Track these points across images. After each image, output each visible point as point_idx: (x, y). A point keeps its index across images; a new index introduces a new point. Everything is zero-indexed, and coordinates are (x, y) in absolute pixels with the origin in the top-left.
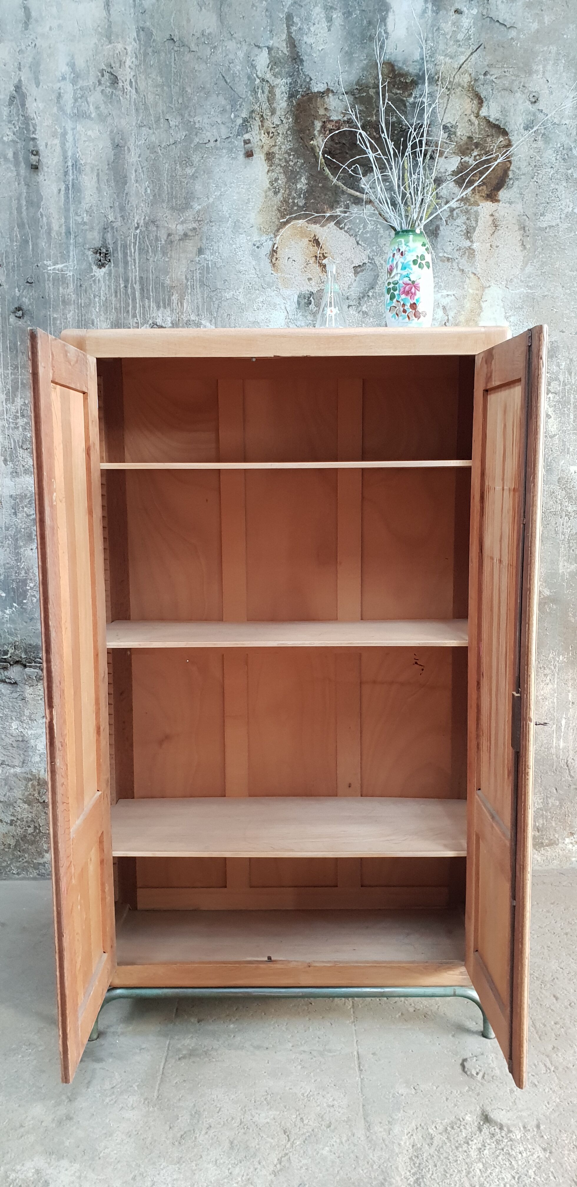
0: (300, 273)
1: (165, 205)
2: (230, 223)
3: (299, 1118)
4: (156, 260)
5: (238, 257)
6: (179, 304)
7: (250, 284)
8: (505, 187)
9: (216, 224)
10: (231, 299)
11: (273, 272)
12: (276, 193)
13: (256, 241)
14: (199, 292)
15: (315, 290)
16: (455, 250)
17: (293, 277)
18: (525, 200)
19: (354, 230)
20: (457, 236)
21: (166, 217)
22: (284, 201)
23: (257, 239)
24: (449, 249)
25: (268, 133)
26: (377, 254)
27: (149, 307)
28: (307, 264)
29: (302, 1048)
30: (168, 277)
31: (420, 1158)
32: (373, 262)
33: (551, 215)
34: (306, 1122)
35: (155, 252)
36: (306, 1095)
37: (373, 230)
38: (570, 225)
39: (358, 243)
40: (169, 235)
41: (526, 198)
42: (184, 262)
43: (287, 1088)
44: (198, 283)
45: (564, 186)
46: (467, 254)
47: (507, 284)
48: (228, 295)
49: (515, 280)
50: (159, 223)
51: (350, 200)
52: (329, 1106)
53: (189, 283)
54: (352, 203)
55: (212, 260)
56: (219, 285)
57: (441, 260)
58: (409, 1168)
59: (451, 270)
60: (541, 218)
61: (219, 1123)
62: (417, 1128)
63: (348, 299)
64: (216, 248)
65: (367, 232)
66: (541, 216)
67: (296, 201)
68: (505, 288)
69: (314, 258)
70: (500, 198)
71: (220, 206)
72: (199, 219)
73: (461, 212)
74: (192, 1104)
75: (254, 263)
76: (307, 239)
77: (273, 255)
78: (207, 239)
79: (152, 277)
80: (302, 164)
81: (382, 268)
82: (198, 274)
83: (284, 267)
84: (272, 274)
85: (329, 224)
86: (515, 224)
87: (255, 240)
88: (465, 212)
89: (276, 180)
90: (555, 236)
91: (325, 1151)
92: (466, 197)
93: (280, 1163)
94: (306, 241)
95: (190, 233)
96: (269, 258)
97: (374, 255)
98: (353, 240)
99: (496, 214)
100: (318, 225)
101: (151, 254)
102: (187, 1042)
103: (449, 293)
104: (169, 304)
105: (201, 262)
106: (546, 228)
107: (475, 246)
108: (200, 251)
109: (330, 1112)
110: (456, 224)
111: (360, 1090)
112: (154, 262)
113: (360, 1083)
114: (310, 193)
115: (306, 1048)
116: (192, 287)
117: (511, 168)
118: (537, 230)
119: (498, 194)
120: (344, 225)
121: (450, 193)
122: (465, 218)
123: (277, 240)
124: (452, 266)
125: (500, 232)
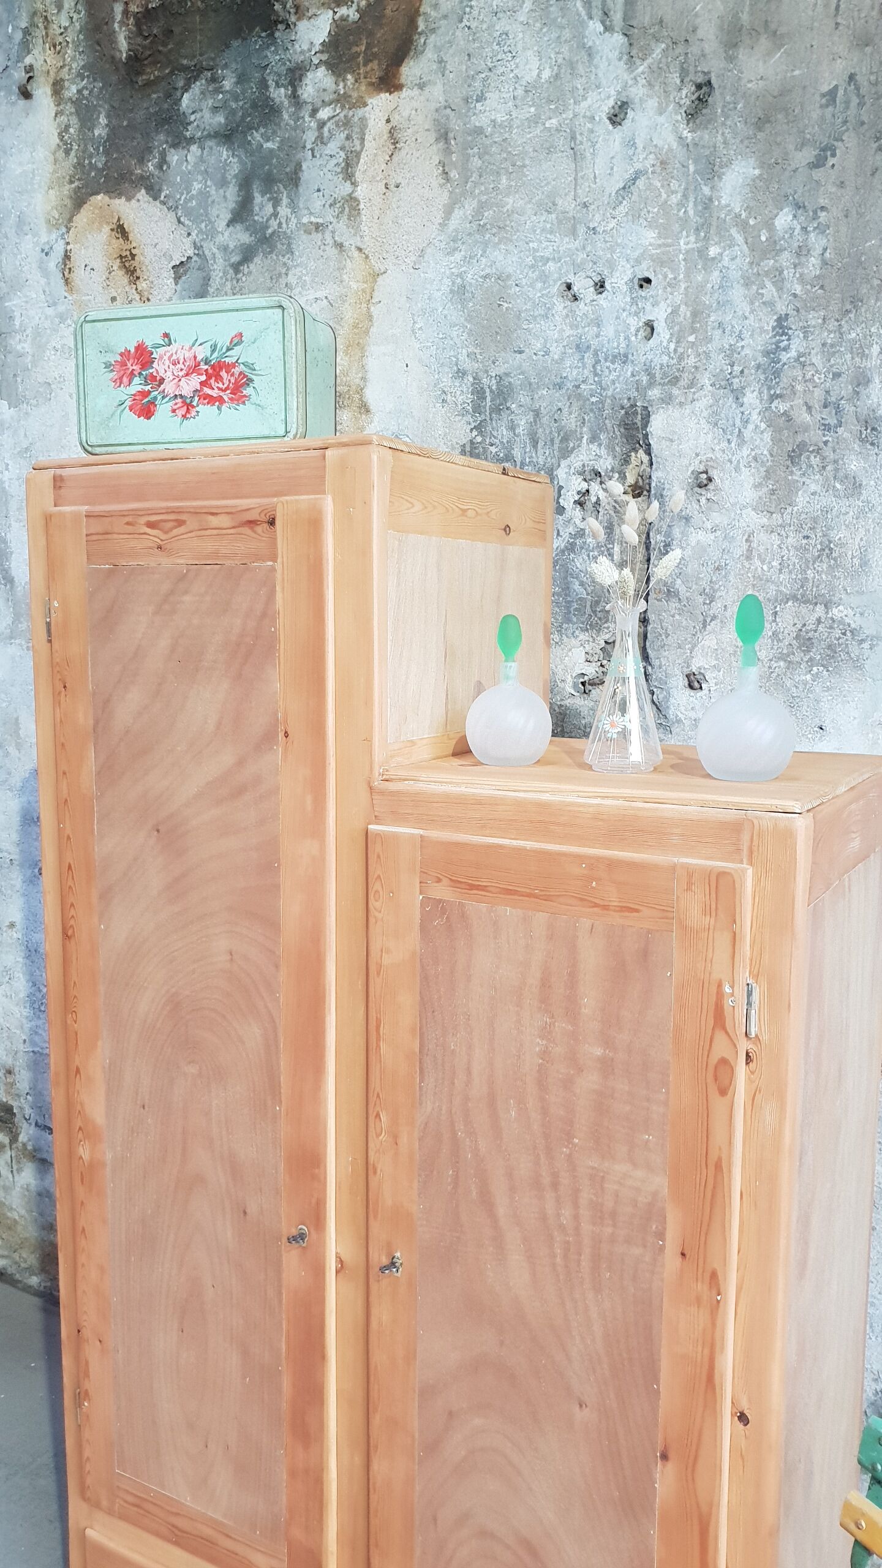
0: (100, 289)
2: (13, 219)
5: (23, 275)
8: (412, 53)
10: (17, 348)
11: (66, 294)
12: (67, 152)
13: (44, 243)
16: (327, 206)
17: (93, 297)
18: (447, 73)
19: (174, 197)
20: (330, 177)
22: (78, 164)
23: (45, 241)
24: (317, 206)
25: (55, 46)
26: (207, 238)
28: (110, 273)
32: (201, 253)
33: (496, 96)
37: (200, 192)
38: (533, 109)
39: (179, 221)
41: (449, 68)
46: (347, 209)
47: (415, 262)
48: (13, 343)
49: (430, 250)
51: (167, 142)
54: (170, 147)
57: (306, 232)
59: (321, 247)
60: (479, 105)
65: (191, 198)
66: (477, 101)
67: (93, 161)
68: (412, 271)
69: (118, 260)
70: (402, 80)
73: (337, 125)
75: (43, 281)
76: (110, 227)
77: (66, 265)
80: (101, 89)
81: (215, 262)
83: (79, 283)
84: (65, 297)
85: (137, 194)
86: (428, 130)
87: (43, 241)
88: (343, 125)
89: (67, 127)
92: (345, 93)
94: (106, 229)
96: (61, 271)
97: (203, 240)
98: (171, 216)
99: (396, 117)
100: (123, 199)
103: (318, 294)
106: (487, 127)
107: (361, 192)
110: (328, 152)
114: (112, 143)
117: (422, 10)
118: (470, 135)
119: (398, 70)
120: (160, 191)
121: (318, 91)
122: (343, 136)
123: (70, 237)
124: (324, 239)
125: (403, 152)
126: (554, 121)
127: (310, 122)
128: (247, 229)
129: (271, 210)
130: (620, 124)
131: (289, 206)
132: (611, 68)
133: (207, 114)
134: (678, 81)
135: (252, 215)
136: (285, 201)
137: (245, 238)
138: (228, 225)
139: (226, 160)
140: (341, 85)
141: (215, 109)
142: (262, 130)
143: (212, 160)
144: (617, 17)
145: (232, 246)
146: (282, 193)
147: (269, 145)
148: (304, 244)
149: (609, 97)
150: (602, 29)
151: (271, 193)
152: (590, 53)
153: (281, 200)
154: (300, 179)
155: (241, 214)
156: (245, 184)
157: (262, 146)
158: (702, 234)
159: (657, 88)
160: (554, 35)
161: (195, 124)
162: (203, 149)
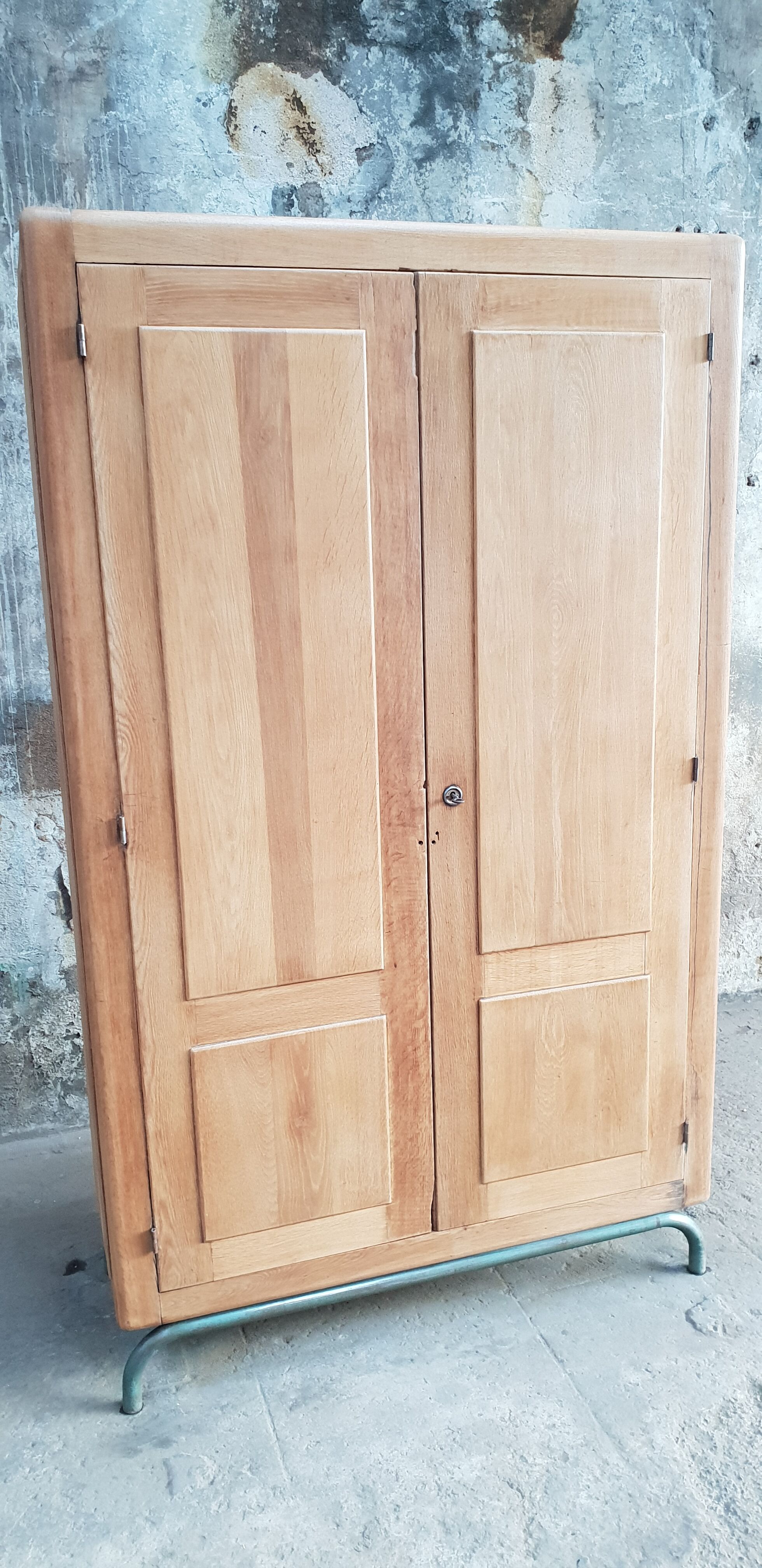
0: (274, 153)
1: (40, 13)
2: (155, 59)
3: (517, 1457)
4: (31, 114)
5: (172, 119)
6: (78, 196)
7: (195, 167)
8: (571, 36)
9: (131, 57)
10: (165, 190)
11: (230, 149)
12: (229, 11)
13: (200, 93)
14: (109, 176)
15: (298, 184)
16: (503, 132)
17: (263, 159)
18: (598, 59)
19: (355, 88)
20: (505, 110)
21: (45, 36)
22: (243, 27)
23: (202, 91)
24: (494, 130)
26: (390, 132)
27: (25, 198)
28: (285, 140)
29: (461, 1348)
30: (54, 145)
31: (713, 1472)
32: (384, 142)
33: (633, 87)
34: (531, 1460)
35: (28, 98)
36: (507, 1418)
37: (382, 90)
38: (657, 104)
39: (361, 111)
40: (52, 69)
41: (599, 56)
42: (81, 120)
43: (476, 1415)
44: (108, 161)
45: (651, 43)
46: (520, 139)
47: (575, 191)
48: (160, 184)
49: (586, 185)
50: (30, 46)
51: (346, 36)
52: (548, 1427)
53: (92, 159)
54: (350, 41)
55: (128, 122)
56: (143, 165)
57: (483, 148)
58: (707, 1493)
59: (498, 163)
60: (620, 89)
61: (407, 1498)
62: (683, 1429)
63: (349, 201)
64: (134, 100)
65: (374, 93)
66: (619, 86)
67: (262, 29)
68: (573, 197)
69: (295, 130)
70: (564, 53)
71: (137, 26)
72: (102, 45)
73: (510, 71)
74: (351, 1478)
75: (199, 131)
76: (283, 97)
77: (230, 121)
78: (118, 83)
79: (28, 145)
81: (399, 154)
82: (106, 145)
83: (247, 142)
84: (229, 152)
85: (315, 74)
86: (584, 96)
87: (199, 91)
88: (516, 72)
90: (639, 119)
91: (583, 1499)
92: (517, 47)
93: (531, 1536)
94: (281, 99)
95: (88, 70)
96: (223, 125)
97: (386, 132)
98: (352, 103)
99: (557, 78)
100: (298, 75)
101: (21, 102)
102: (287, 1378)
103: (496, 200)
104: (60, 195)
105: (110, 123)
106: (626, 107)
107: (531, 127)
108: (108, 104)
109: (555, 1436)
110: (503, 90)
111: (576, 1391)
112: (28, 116)
113: (571, 1383)
114: (284, 18)
115: (465, 1346)
116: (99, 166)
117: (579, 6)
118: (614, 109)
119: (560, 46)
120: (339, 77)
121: (493, 39)
122: (515, 81)
123: (236, 94)
124: (499, 157)
125: (565, 107)
126: (670, 116)
127: (487, 61)
128: (429, 133)
129: (452, 123)
130: (710, 130)
131: (467, 123)
132: (705, 92)
133: (389, 26)
134: (743, 113)
135: (434, 123)
136: (464, 118)
137: (428, 140)
138: (412, 125)
139: (407, 69)
140: (513, 41)
141: (396, 22)
142: (443, 54)
143: (394, 66)
144: (708, 61)
145: (415, 144)
146: (462, 112)
147: (449, 68)
148: (480, 156)
149: (704, 111)
150: (700, 65)
151: (451, 108)
152: (693, 79)
153: (461, 116)
154: (479, 104)
155: (424, 118)
156: (427, 94)
157: (443, 68)
158: (755, 211)
159: (731, 114)
160: (671, 59)
161: (376, 29)
162: (384, 53)
